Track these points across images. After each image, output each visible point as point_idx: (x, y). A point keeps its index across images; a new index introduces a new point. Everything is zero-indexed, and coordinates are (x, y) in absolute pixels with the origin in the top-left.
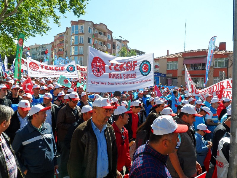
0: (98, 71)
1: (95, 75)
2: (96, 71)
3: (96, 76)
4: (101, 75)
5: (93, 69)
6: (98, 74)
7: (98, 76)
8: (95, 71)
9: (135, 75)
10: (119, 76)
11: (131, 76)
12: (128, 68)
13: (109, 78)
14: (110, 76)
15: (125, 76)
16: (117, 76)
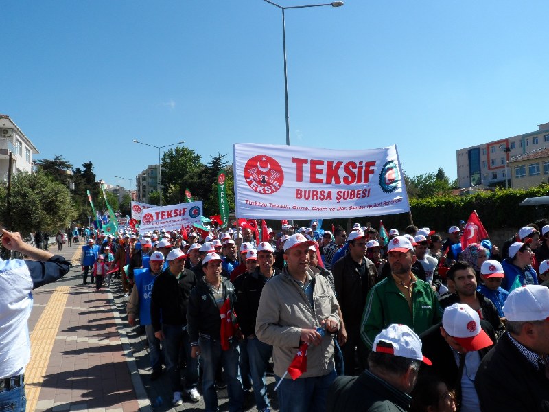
0: (263, 182)
1: (256, 190)
2: (258, 182)
3: (260, 192)
4: (273, 192)
5: (248, 180)
6: (264, 189)
7: (265, 193)
8: (254, 183)
9: (367, 193)
10: (326, 195)
11: (356, 194)
12: (350, 179)
13: (297, 197)
14: (299, 193)
15: (342, 194)
16: (319, 195)
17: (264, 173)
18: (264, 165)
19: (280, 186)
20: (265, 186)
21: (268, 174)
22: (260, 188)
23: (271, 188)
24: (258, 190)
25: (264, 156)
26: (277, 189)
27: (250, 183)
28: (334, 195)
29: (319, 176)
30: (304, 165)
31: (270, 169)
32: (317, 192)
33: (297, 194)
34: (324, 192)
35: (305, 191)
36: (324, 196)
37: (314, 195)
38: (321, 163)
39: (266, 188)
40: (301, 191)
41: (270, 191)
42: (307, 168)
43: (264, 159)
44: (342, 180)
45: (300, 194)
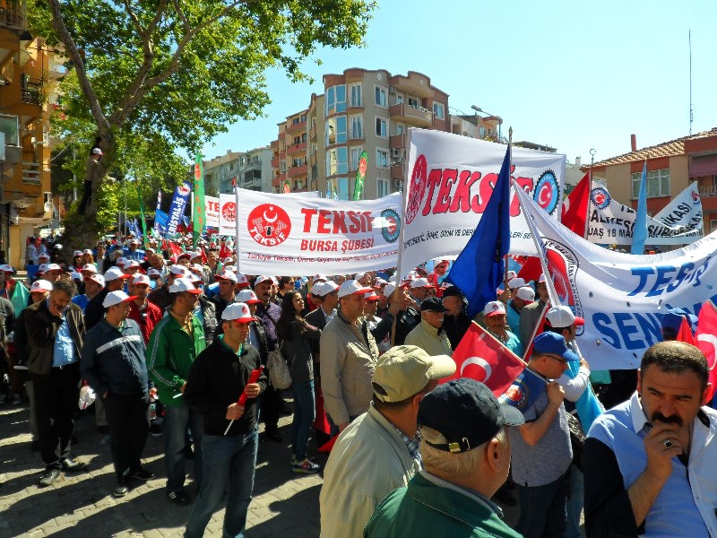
0: (268, 234)
1: (259, 242)
2: (263, 234)
3: (264, 244)
4: (277, 243)
5: (252, 231)
6: (268, 242)
7: (270, 245)
8: (258, 235)
9: (370, 243)
10: (331, 245)
11: (361, 244)
12: (355, 227)
13: (302, 249)
14: (304, 245)
16: (325, 246)
17: (270, 224)
18: (271, 215)
19: (286, 237)
20: (270, 238)
21: (275, 225)
22: (264, 240)
23: (276, 240)
24: (262, 242)
25: (272, 206)
26: (282, 241)
27: (253, 235)
28: (340, 246)
29: (326, 226)
30: (313, 216)
31: (277, 221)
32: (323, 243)
33: (302, 245)
34: (330, 243)
35: (311, 242)
36: (329, 247)
37: (320, 246)
38: (329, 213)
39: (271, 240)
40: (307, 242)
41: (275, 243)
42: (315, 218)
43: (271, 209)
44: (348, 229)
45: (306, 245)
